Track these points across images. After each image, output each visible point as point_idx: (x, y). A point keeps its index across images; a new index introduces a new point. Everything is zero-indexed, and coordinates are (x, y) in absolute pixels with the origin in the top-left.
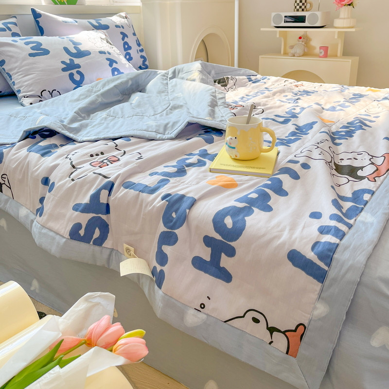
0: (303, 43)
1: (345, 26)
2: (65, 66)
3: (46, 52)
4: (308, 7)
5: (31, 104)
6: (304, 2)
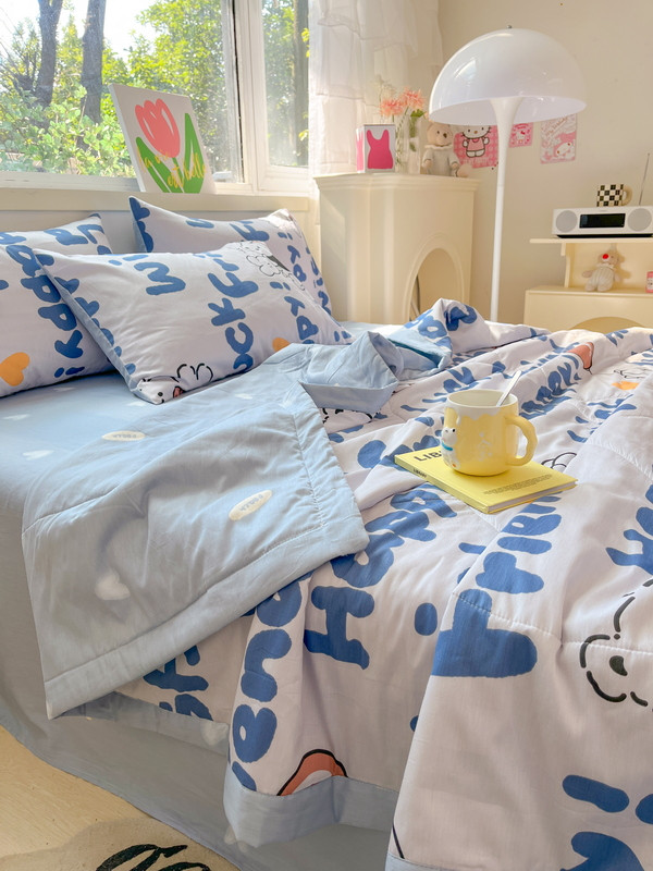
0: (612, 266)
2: (217, 314)
3: (178, 285)
4: (624, 198)
5: (160, 394)
6: (618, 188)
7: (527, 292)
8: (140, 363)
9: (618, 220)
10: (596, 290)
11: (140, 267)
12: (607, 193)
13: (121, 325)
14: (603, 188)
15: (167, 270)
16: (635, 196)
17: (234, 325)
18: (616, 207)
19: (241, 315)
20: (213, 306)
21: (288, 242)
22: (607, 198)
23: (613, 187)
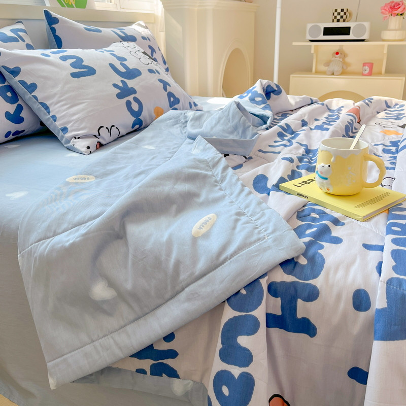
0: (341, 60)
1: (397, 38)
2: (119, 91)
3: (91, 71)
4: (348, 17)
5: (88, 148)
6: (345, 11)
7: (291, 76)
8: (72, 126)
9: (346, 31)
10: (333, 74)
11: (64, 58)
12: (339, 14)
13: (55, 100)
14: (336, 11)
15: (82, 61)
16: (354, 16)
17: (131, 98)
18: (344, 23)
19: (133, 91)
20: (115, 85)
21: (148, 43)
22: (339, 17)
23: (342, 10)
